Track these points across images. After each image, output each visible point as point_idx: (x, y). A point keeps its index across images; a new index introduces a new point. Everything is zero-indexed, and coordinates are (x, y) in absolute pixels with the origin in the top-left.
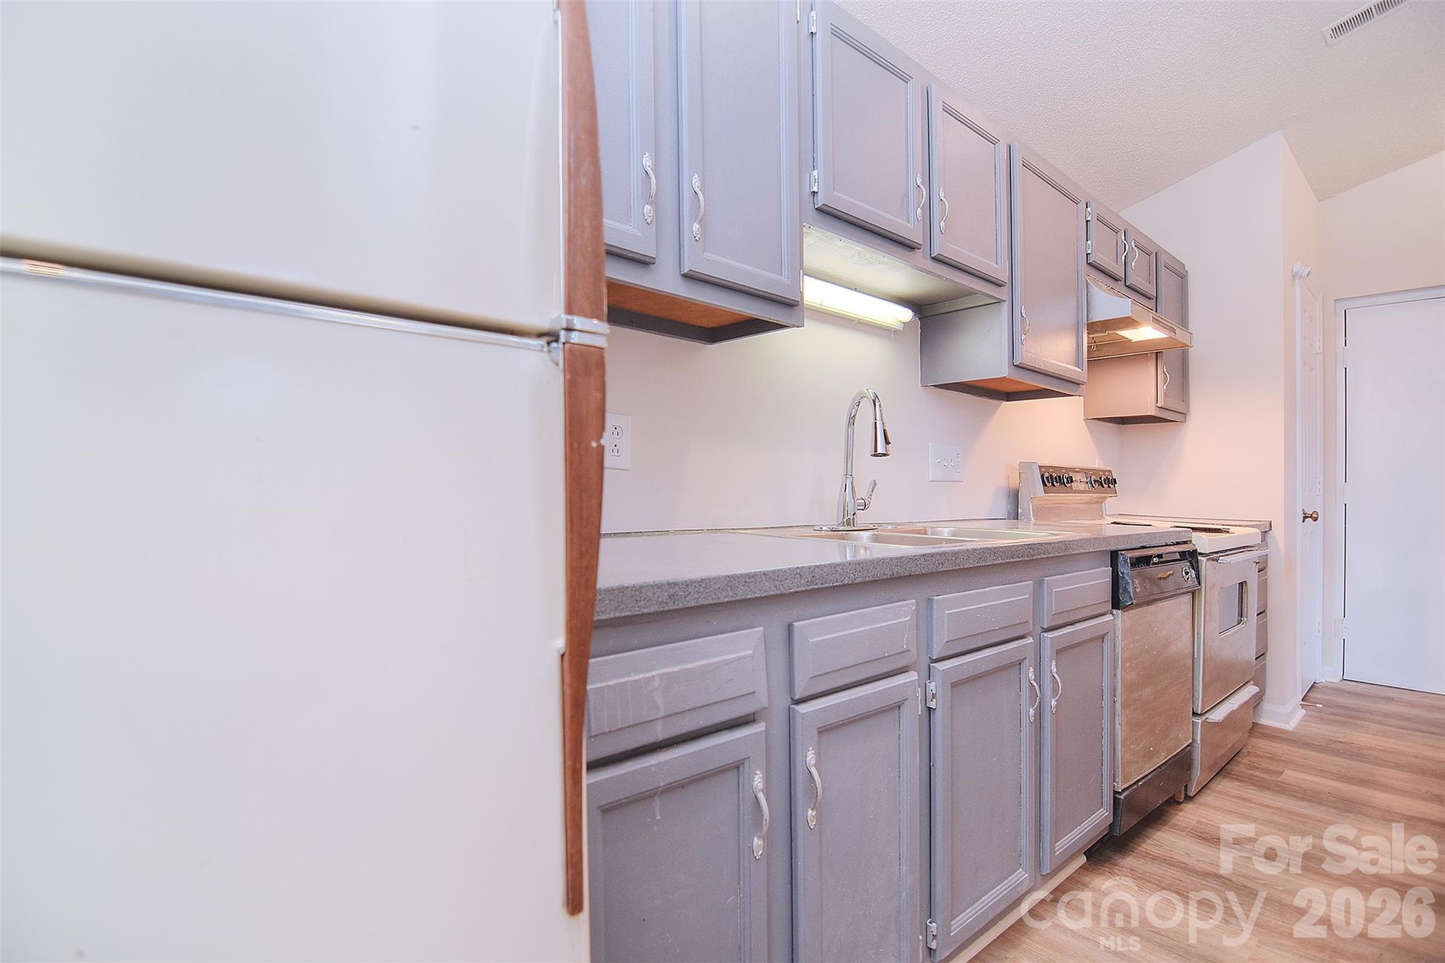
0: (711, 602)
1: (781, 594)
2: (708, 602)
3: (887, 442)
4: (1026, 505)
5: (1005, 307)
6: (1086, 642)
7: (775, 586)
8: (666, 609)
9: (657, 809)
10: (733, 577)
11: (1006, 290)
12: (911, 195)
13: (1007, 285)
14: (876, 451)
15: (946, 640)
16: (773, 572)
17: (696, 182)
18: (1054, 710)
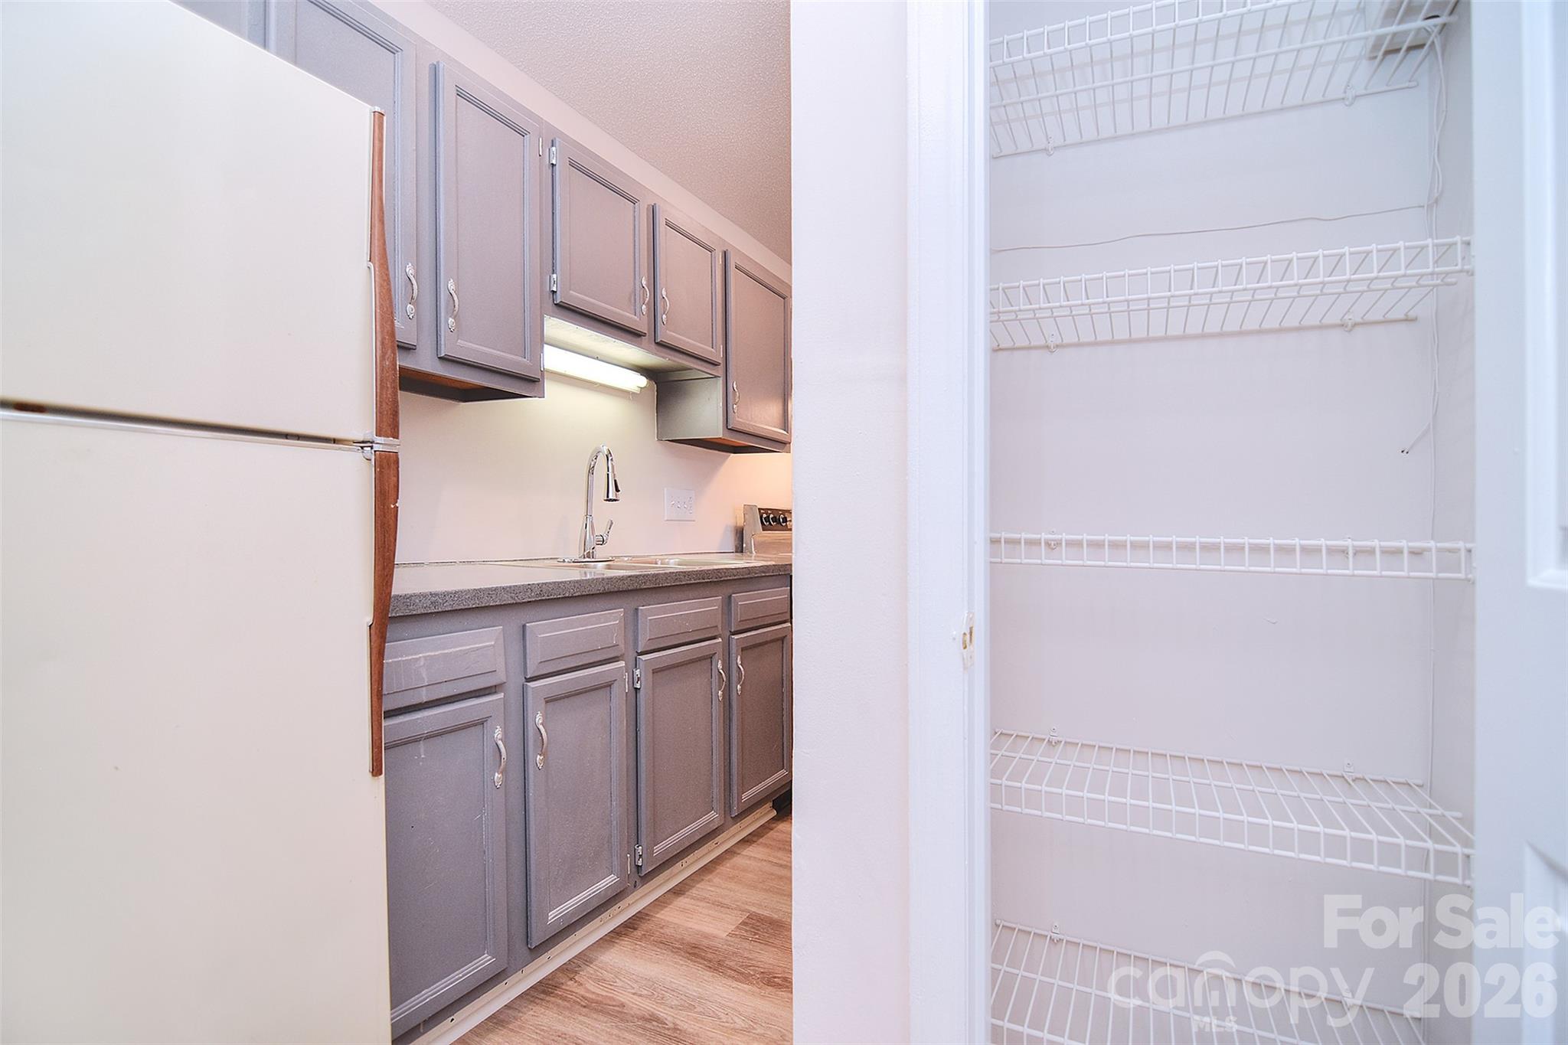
0: (463, 607)
1: (516, 603)
2: (460, 607)
3: (617, 490)
4: (750, 541)
5: (720, 382)
6: (766, 643)
7: (512, 597)
8: (429, 611)
9: (422, 750)
10: (480, 590)
11: (721, 368)
12: (637, 292)
13: (721, 365)
14: (608, 497)
15: (648, 638)
16: (510, 587)
17: (451, 286)
18: (739, 693)
